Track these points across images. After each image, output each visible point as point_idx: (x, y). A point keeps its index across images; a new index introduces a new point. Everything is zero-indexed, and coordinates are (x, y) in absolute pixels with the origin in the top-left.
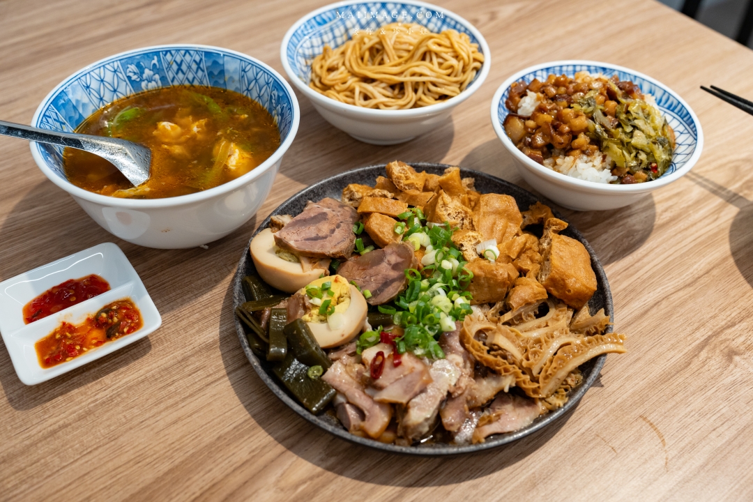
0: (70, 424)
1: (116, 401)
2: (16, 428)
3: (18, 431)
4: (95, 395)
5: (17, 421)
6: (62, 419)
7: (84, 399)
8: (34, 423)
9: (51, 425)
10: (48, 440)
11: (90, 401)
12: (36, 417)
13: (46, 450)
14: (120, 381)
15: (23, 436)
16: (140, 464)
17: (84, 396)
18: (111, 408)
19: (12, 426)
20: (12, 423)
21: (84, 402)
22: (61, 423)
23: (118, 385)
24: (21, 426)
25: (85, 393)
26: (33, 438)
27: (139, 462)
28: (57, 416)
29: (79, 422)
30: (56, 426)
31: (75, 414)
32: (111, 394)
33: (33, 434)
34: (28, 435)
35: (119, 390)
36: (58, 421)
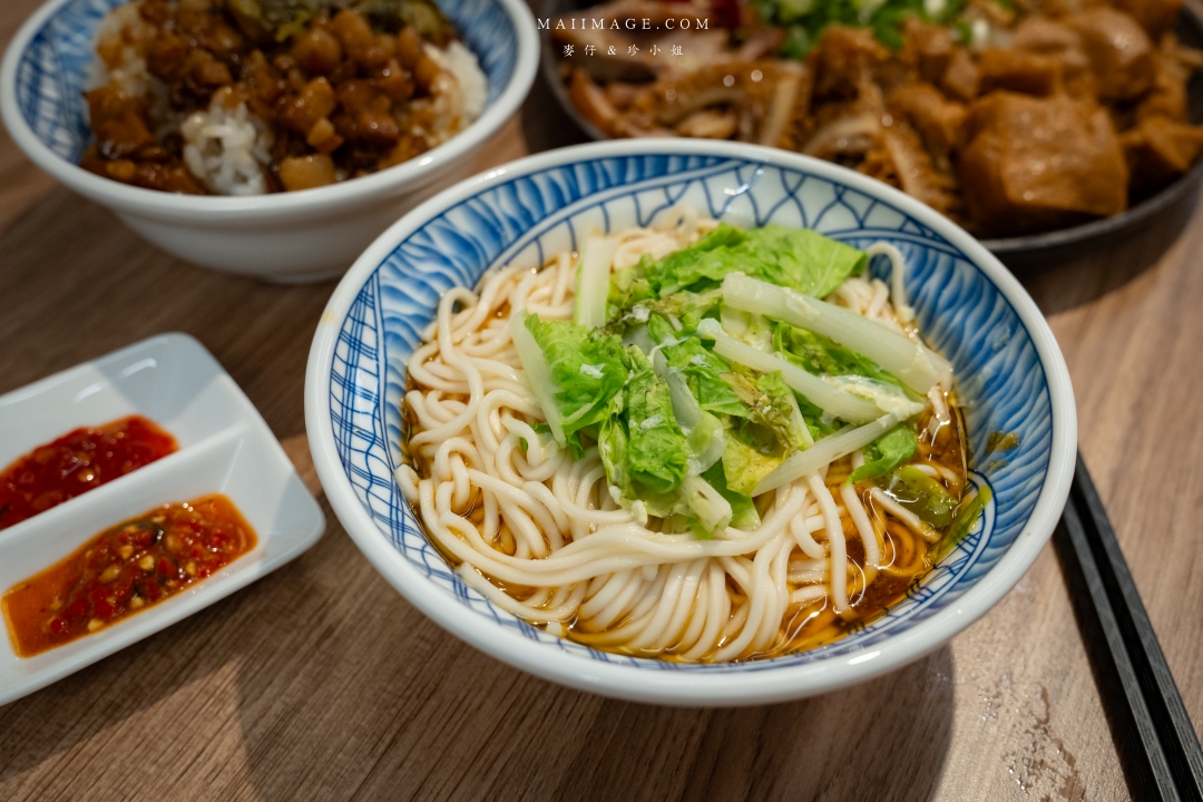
0: (302, 703)
1: (378, 616)
2: (170, 763)
3: (179, 767)
4: (321, 620)
5: (162, 747)
6: (274, 700)
7: (299, 639)
8: (210, 735)
9: (255, 724)
10: (271, 755)
11: (315, 636)
12: (205, 719)
13: (281, 779)
14: (358, 573)
15: (202, 773)
16: (528, 722)
17: (294, 633)
18: (375, 633)
19: (154, 762)
20: (153, 756)
21: (302, 644)
22: (278, 707)
23: (359, 581)
24: (180, 753)
25: (294, 625)
26: (228, 768)
27: (524, 718)
28: (257, 699)
29: (320, 691)
30: (270, 720)
31: (299, 678)
32: (357, 605)
33: (222, 759)
34: (210, 766)
35: (370, 589)
36: (267, 709)
